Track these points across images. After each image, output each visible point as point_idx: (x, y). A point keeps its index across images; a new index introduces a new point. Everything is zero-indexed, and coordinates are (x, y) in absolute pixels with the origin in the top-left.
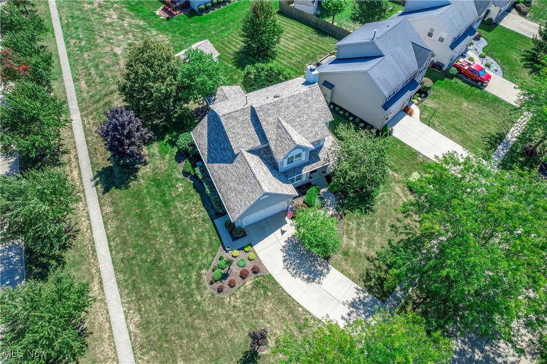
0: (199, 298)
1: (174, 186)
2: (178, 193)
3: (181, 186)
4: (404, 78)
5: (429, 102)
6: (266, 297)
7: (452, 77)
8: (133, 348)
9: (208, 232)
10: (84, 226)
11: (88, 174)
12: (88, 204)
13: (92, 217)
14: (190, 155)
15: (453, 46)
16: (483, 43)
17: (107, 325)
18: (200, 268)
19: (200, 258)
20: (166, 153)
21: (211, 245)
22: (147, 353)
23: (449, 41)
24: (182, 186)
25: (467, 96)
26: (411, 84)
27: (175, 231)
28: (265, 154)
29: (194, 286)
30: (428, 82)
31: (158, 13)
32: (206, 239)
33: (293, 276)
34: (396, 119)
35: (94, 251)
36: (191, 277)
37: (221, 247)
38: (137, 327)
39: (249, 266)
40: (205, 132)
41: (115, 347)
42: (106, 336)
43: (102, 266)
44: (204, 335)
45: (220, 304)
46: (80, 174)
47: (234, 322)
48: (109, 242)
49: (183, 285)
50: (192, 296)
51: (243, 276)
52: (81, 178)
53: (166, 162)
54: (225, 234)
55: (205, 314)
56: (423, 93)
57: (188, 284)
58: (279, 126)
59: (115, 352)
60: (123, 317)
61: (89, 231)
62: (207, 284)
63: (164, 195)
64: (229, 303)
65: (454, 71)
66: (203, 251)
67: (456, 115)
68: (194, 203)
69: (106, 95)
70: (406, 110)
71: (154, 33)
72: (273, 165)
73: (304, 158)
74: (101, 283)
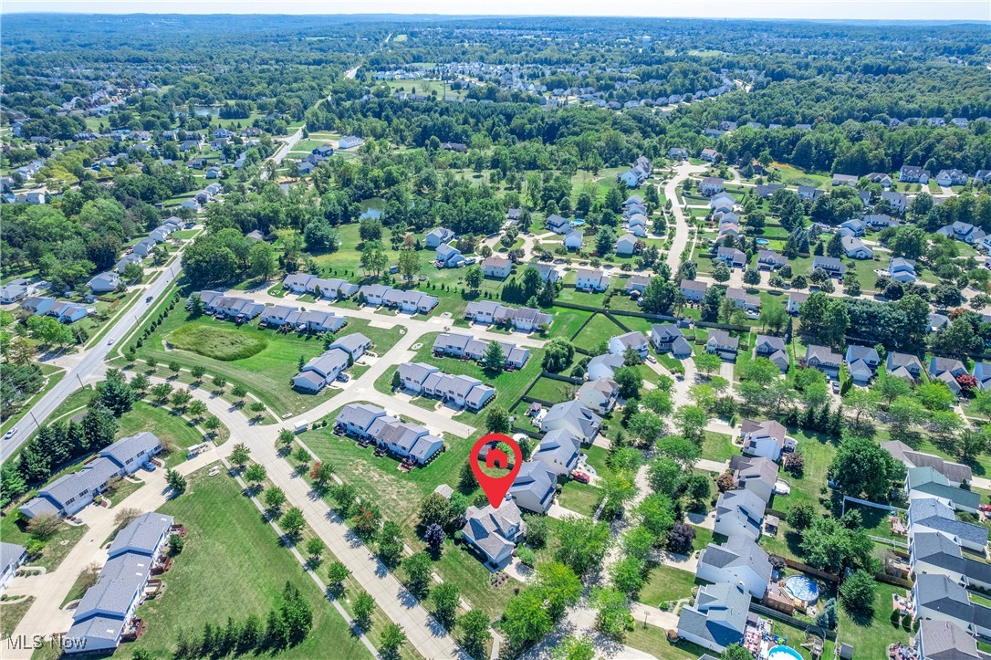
0: (489, 590)
1: (460, 556)
2: (462, 558)
4: (547, 489)
5: (562, 496)
6: (514, 585)
7: (571, 480)
14: (464, 540)
15: (567, 466)
16: (585, 457)
18: (486, 581)
19: (484, 578)
20: (450, 543)
21: (486, 572)
23: (564, 464)
24: (464, 554)
25: (580, 489)
26: (551, 490)
27: (469, 571)
28: (499, 531)
29: (486, 587)
30: (559, 486)
31: (399, 468)
32: (483, 571)
33: (522, 576)
34: (548, 507)
36: (483, 585)
37: (490, 572)
39: (504, 576)
40: (470, 528)
44: (496, 600)
45: (498, 590)
50: (486, 590)
51: (503, 580)
54: (490, 568)
55: (494, 594)
56: (559, 491)
57: (483, 587)
58: (503, 519)
62: (490, 585)
63: (457, 559)
64: (501, 589)
65: (572, 477)
66: (484, 575)
67: (576, 500)
68: (472, 560)
70: (552, 502)
71: (405, 482)
72: (503, 535)
73: (514, 530)
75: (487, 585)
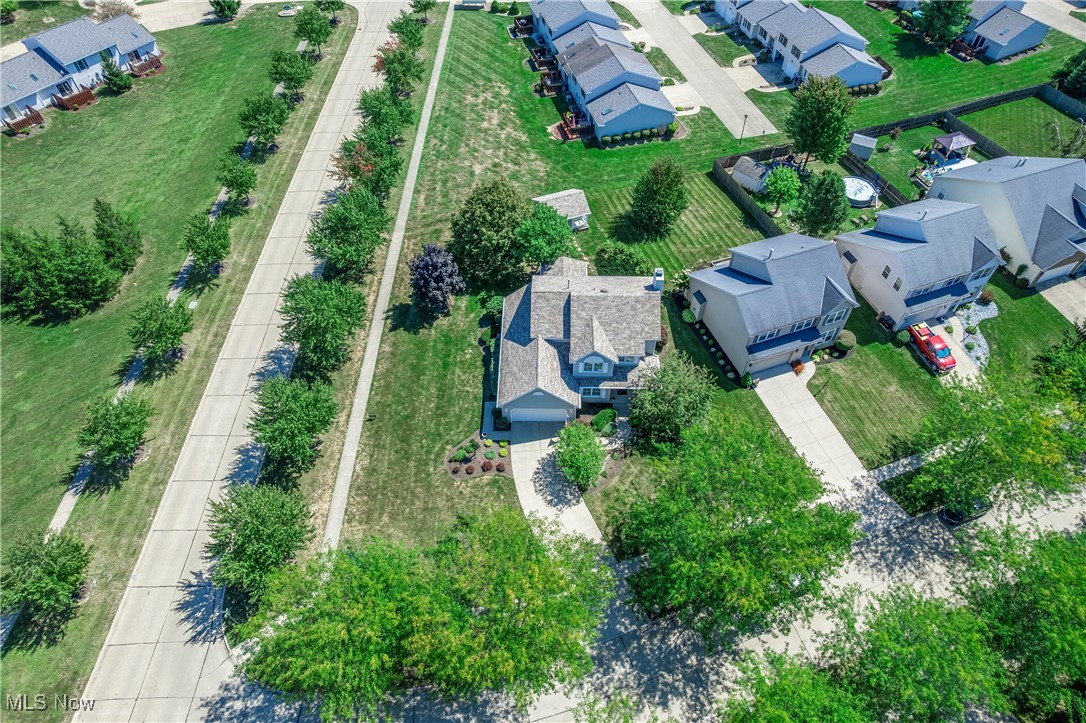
0: (431, 470)
1: (463, 351)
2: (463, 359)
4: (787, 321)
5: (838, 367)
6: (497, 499)
7: (899, 344)
9: (473, 411)
10: (356, 356)
11: (383, 304)
12: (370, 335)
13: (368, 350)
14: (492, 321)
15: (909, 302)
16: (992, 311)
17: (338, 456)
18: (447, 443)
19: (452, 433)
20: (472, 311)
21: (469, 424)
22: (361, 495)
24: (472, 354)
25: (905, 379)
26: (809, 332)
27: (440, 397)
28: (562, 348)
29: (432, 457)
30: (848, 338)
31: (550, 129)
32: (468, 417)
33: (536, 491)
34: (769, 372)
35: (356, 384)
36: (434, 447)
37: (478, 431)
38: (363, 469)
39: (495, 463)
40: (517, 303)
41: (336, 478)
42: (333, 465)
43: (356, 401)
44: (419, 504)
45: (449, 484)
46: (376, 300)
47: (453, 506)
48: (373, 380)
49: (423, 452)
50: (426, 464)
51: (486, 468)
52: (375, 306)
53: (468, 322)
54: (489, 419)
55: (429, 487)
56: (838, 351)
57: (428, 452)
58: (589, 326)
59: (335, 482)
60: (355, 455)
61: (359, 363)
62: (446, 460)
63: (449, 356)
64: (458, 487)
65: (905, 336)
66: (458, 428)
67: (866, 396)
68: (474, 376)
69: (440, 221)
70: (795, 365)
71: (533, 156)
72: (567, 368)
73: (605, 370)
74: (349, 416)
75: (438, 455)
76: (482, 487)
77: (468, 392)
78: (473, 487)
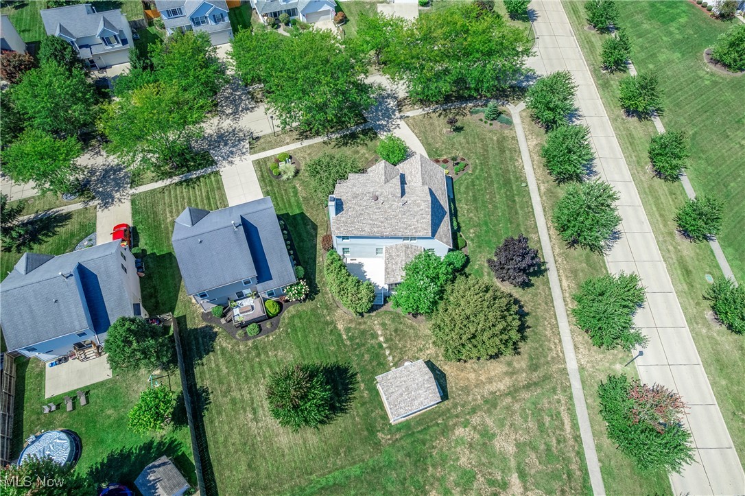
0: (477, 161)
1: (476, 235)
2: (475, 228)
3: (470, 233)
6: (437, 149)
8: (520, 152)
9: (459, 192)
10: (553, 231)
11: (552, 275)
12: (550, 248)
17: (535, 167)
21: (461, 184)
29: (479, 167)
32: (463, 189)
35: (544, 210)
37: (454, 180)
38: (517, 160)
43: (539, 199)
46: (560, 281)
48: (533, 211)
52: (559, 276)
53: (479, 261)
57: (482, 170)
61: (549, 226)
62: (471, 166)
66: (467, 183)
68: (464, 215)
74: (539, 189)
75: (476, 167)
76: (446, 153)
77: (466, 205)
78: (452, 153)
